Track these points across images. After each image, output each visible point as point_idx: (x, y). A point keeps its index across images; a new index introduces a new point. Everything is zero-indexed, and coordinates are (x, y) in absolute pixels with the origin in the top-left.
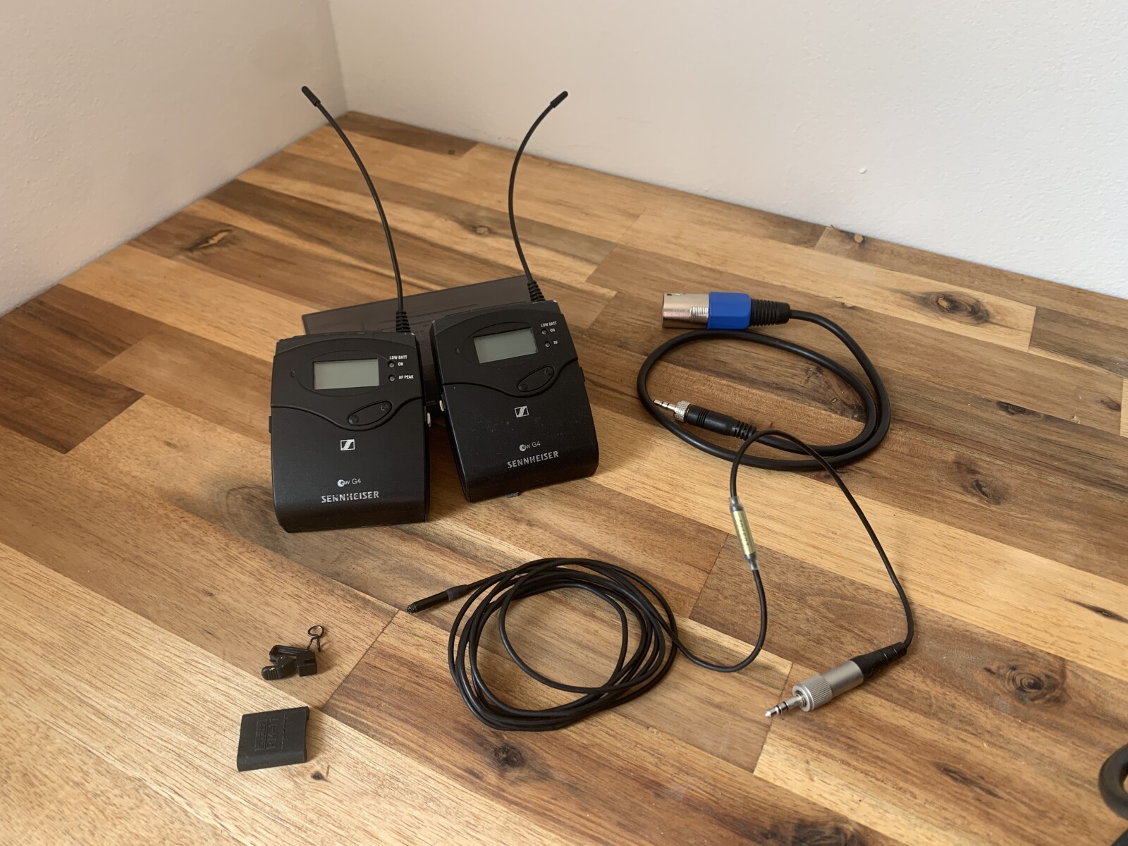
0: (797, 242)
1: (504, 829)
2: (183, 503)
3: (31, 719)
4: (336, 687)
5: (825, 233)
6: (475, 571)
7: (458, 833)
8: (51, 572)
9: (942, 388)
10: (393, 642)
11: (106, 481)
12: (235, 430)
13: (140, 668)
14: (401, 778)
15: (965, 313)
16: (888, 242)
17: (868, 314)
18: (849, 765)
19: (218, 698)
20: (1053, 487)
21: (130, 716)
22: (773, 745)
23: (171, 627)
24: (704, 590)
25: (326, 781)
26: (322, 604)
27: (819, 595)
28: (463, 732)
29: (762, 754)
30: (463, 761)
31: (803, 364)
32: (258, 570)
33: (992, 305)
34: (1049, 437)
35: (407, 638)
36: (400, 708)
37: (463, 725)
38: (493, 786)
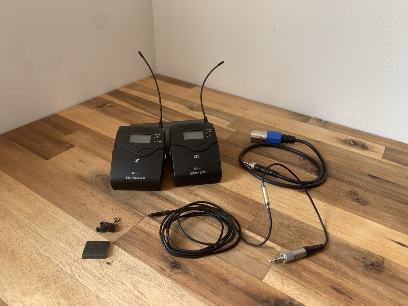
0: (302, 121)
1: (170, 288)
2: (81, 178)
3: (18, 235)
4: (120, 237)
5: (312, 119)
6: (174, 207)
7: (153, 287)
8: (35, 193)
9: (348, 168)
10: (142, 226)
11: (58, 169)
12: (102, 159)
13: (57, 224)
14: (137, 267)
15: (359, 146)
16: (334, 123)
17: (324, 144)
18: (298, 282)
19: (80, 236)
20: (386, 202)
21: (50, 238)
22: (271, 273)
23: (69, 214)
24: (253, 221)
25: (111, 265)
26: (120, 212)
27: (294, 227)
28: (161, 256)
29: (266, 275)
30: (159, 264)
31: (299, 157)
32: (101, 199)
33: (369, 145)
34: (386, 187)
35: (147, 225)
36: (140, 246)
37: (161, 253)
38: (168, 274)
